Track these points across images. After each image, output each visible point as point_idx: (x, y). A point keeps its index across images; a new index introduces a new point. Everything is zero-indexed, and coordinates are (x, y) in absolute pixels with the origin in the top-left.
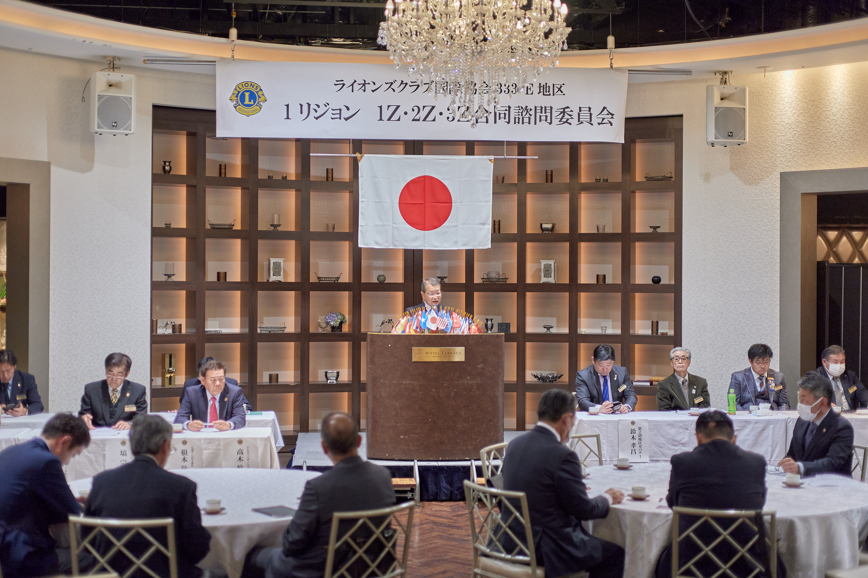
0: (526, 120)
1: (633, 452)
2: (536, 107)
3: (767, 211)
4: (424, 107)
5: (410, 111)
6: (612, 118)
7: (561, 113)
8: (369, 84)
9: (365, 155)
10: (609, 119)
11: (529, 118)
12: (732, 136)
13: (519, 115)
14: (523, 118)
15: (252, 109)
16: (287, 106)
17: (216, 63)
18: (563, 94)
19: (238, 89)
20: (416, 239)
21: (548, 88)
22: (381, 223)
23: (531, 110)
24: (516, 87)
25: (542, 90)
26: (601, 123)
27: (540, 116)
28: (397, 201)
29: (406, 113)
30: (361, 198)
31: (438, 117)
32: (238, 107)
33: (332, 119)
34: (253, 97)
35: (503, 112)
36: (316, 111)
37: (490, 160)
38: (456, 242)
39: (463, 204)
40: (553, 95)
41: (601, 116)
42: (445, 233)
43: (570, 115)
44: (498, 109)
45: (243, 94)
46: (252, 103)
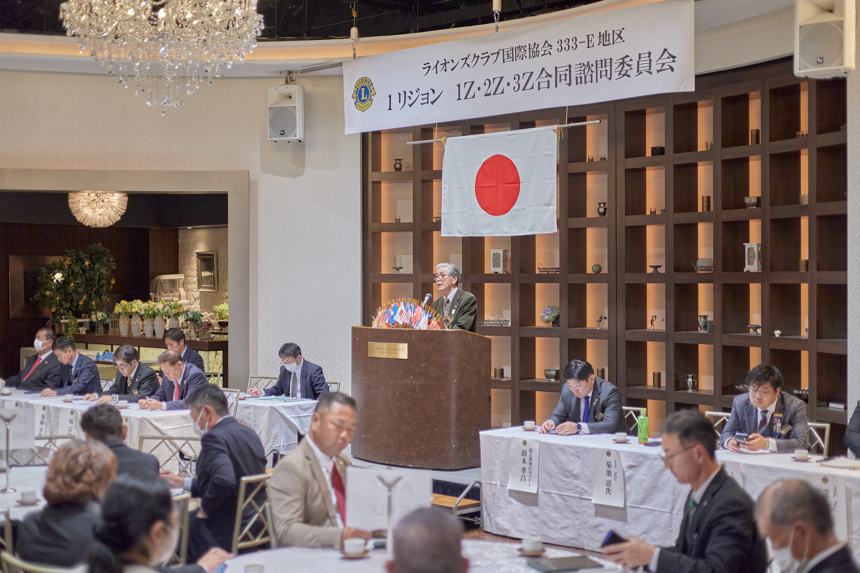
0: (588, 78)
1: (523, 479)
2: (596, 61)
4: (494, 79)
5: (482, 86)
6: (674, 61)
7: (621, 63)
8: (449, 62)
9: (448, 139)
10: (669, 64)
11: (591, 76)
12: (823, 62)
13: (581, 73)
14: (585, 77)
15: (367, 104)
16: (390, 96)
17: (343, 64)
18: (622, 41)
20: (489, 225)
21: (607, 36)
22: (462, 210)
23: (592, 65)
24: (576, 42)
25: (602, 40)
26: (661, 70)
27: (601, 72)
28: (473, 185)
29: (479, 89)
30: (444, 184)
31: (506, 88)
32: (357, 104)
33: (422, 104)
35: (564, 73)
36: (410, 98)
37: (554, 130)
38: (524, 227)
39: (531, 183)
40: (613, 44)
41: (661, 61)
42: (515, 217)
43: (629, 66)
44: (559, 70)
45: (361, 91)
46: (366, 98)
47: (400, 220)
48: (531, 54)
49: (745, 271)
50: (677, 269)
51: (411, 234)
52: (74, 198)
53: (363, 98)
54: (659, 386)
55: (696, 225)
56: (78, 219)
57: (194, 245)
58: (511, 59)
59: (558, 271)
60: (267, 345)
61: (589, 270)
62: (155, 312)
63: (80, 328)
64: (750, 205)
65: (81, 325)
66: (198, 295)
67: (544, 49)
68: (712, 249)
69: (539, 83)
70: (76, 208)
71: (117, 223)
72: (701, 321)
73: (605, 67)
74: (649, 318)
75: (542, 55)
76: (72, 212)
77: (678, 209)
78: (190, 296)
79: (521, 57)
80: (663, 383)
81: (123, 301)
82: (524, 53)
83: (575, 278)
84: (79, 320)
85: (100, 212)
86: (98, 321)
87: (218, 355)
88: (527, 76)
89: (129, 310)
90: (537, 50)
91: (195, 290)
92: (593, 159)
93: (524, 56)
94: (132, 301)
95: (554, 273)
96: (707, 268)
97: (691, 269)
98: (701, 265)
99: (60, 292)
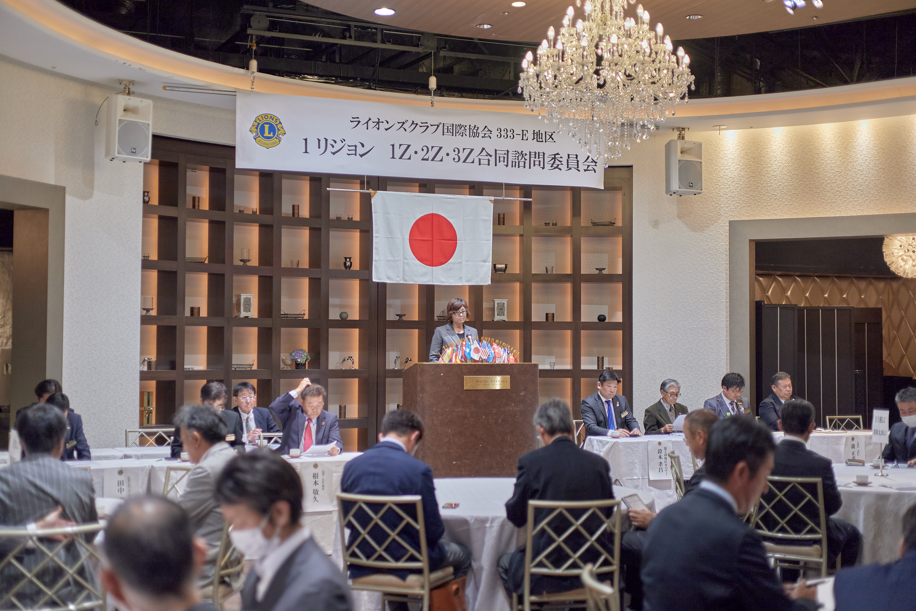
0: (522, 164)
1: (661, 470)
2: (530, 153)
3: (712, 255)
4: (432, 147)
5: (420, 151)
6: (595, 165)
7: (553, 158)
8: (383, 122)
9: (378, 191)
10: (593, 167)
11: (525, 163)
12: (692, 186)
13: (515, 159)
14: (519, 162)
15: (272, 141)
16: (306, 140)
17: (237, 94)
18: (554, 141)
19: (258, 121)
20: (424, 274)
21: (541, 135)
22: (392, 258)
23: (526, 155)
24: (513, 133)
25: (536, 137)
26: (587, 170)
27: (534, 161)
28: (407, 237)
29: (416, 153)
30: (375, 233)
31: (445, 157)
32: (258, 139)
33: (349, 155)
34: (272, 129)
35: (503, 156)
36: (333, 146)
37: (491, 201)
38: (461, 278)
39: (467, 241)
40: (546, 142)
41: (586, 164)
42: (451, 269)
43: (560, 162)
44: (498, 152)
45: (263, 127)
46: (271, 135)
48: (471, 134)
58: (451, 134)
67: (483, 132)
69: (480, 160)
73: (539, 158)
75: (483, 137)
79: (461, 134)
82: (464, 131)
88: (467, 152)
90: (477, 132)
93: (464, 134)
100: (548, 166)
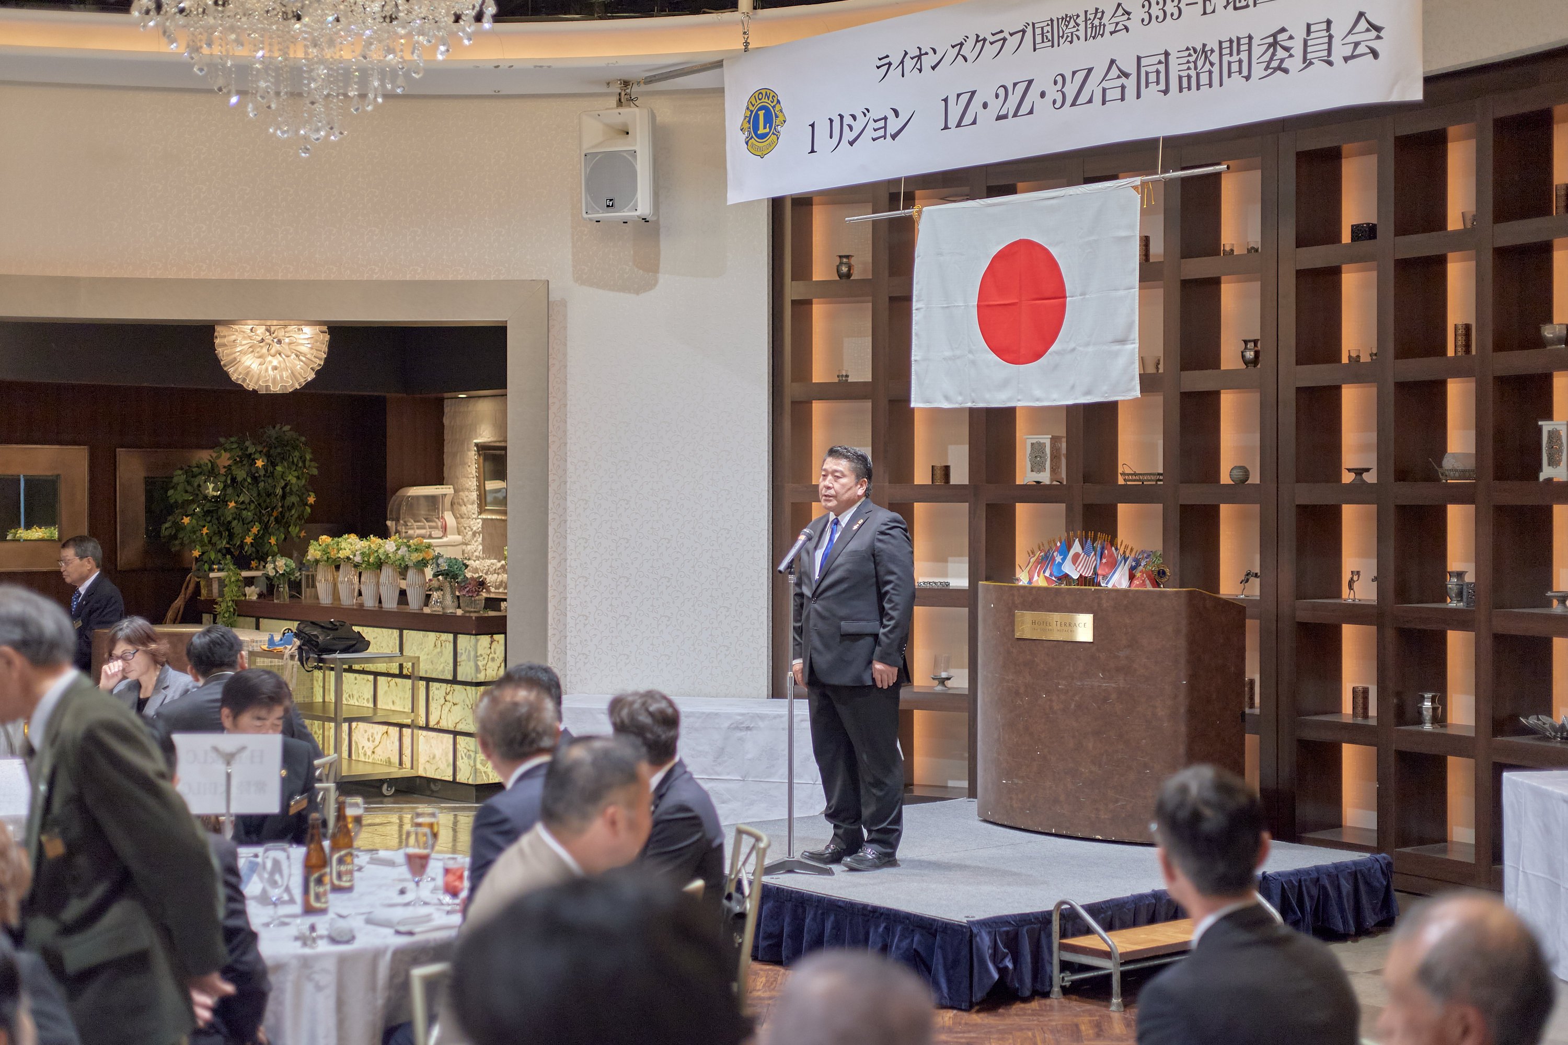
0: (1204, 79)
2: (1220, 43)
4: (1015, 85)
5: (991, 100)
6: (1378, 37)
7: (1270, 45)
8: (926, 54)
9: (924, 209)
10: (1369, 44)
11: (1210, 72)
13: (1189, 68)
14: (1198, 75)
15: (767, 142)
16: (813, 126)
17: (724, 63)
19: (751, 107)
20: (1005, 384)
22: (950, 353)
23: (1212, 51)
26: (1353, 57)
27: (1229, 63)
28: (974, 302)
29: (985, 106)
30: (917, 301)
31: (1038, 103)
32: (749, 144)
33: (874, 140)
35: (1154, 68)
36: (851, 128)
37: (1135, 188)
38: (1073, 387)
39: (1087, 296)
40: (1255, 6)
41: (1352, 38)
42: (1056, 367)
43: (1287, 49)
44: (1144, 62)
45: (757, 116)
46: (767, 130)
47: (847, 376)
48: (1089, 31)
49: (1541, 479)
50: (1402, 475)
51: (868, 405)
52: (225, 337)
53: (761, 131)
54: (1366, 716)
55: (1443, 384)
56: (234, 378)
57: (472, 429)
58: (1050, 44)
59: (1160, 480)
60: (585, 625)
61: (1225, 478)
62: (380, 559)
63: (247, 589)
64: (1553, 342)
65: (250, 581)
66: (480, 525)
67: (1115, 20)
68: (1473, 433)
69: (1104, 90)
70: (228, 355)
71: (309, 385)
72: (1452, 583)
73: (1238, 53)
74: (1346, 577)
75: (1111, 33)
76: (222, 363)
77: (1404, 351)
78: (465, 529)
79: (1069, 39)
80: (1373, 711)
81: (324, 537)
82: (1075, 29)
83: (1195, 495)
84: (245, 574)
85: (275, 363)
86: (278, 575)
87: (495, 644)
88: (1080, 76)
89: (333, 554)
90: (1100, 23)
91: (474, 516)
92: (1232, 250)
93: (1074, 36)
94: (340, 536)
95: (1154, 483)
96: (1463, 474)
97: (1431, 475)
98: (1451, 467)
99: (209, 519)
100: (1258, 70)
